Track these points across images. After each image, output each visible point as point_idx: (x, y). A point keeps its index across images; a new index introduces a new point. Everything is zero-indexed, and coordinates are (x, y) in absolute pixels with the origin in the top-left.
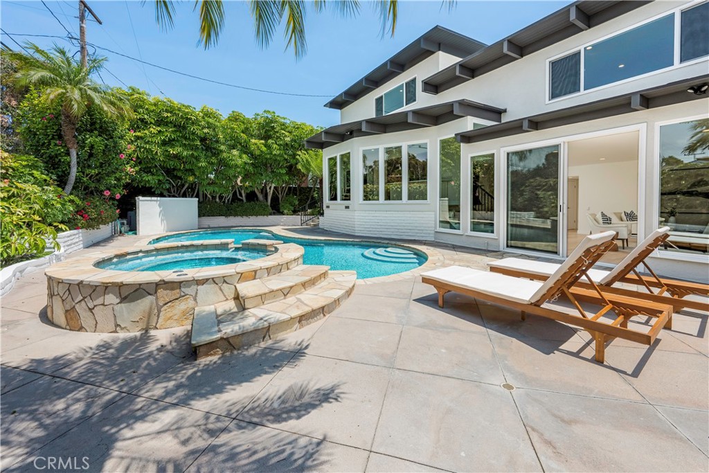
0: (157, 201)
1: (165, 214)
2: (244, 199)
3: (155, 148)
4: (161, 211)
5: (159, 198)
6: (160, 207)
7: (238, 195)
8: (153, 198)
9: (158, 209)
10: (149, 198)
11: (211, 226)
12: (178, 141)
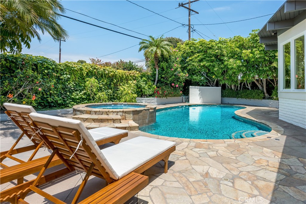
0: (198, 88)
1: (202, 94)
2: (250, 88)
3: (195, 64)
4: (200, 93)
5: (199, 87)
6: (199, 91)
7: (246, 85)
8: (196, 87)
9: (198, 92)
10: (194, 87)
11: (230, 103)
12: (204, 59)
